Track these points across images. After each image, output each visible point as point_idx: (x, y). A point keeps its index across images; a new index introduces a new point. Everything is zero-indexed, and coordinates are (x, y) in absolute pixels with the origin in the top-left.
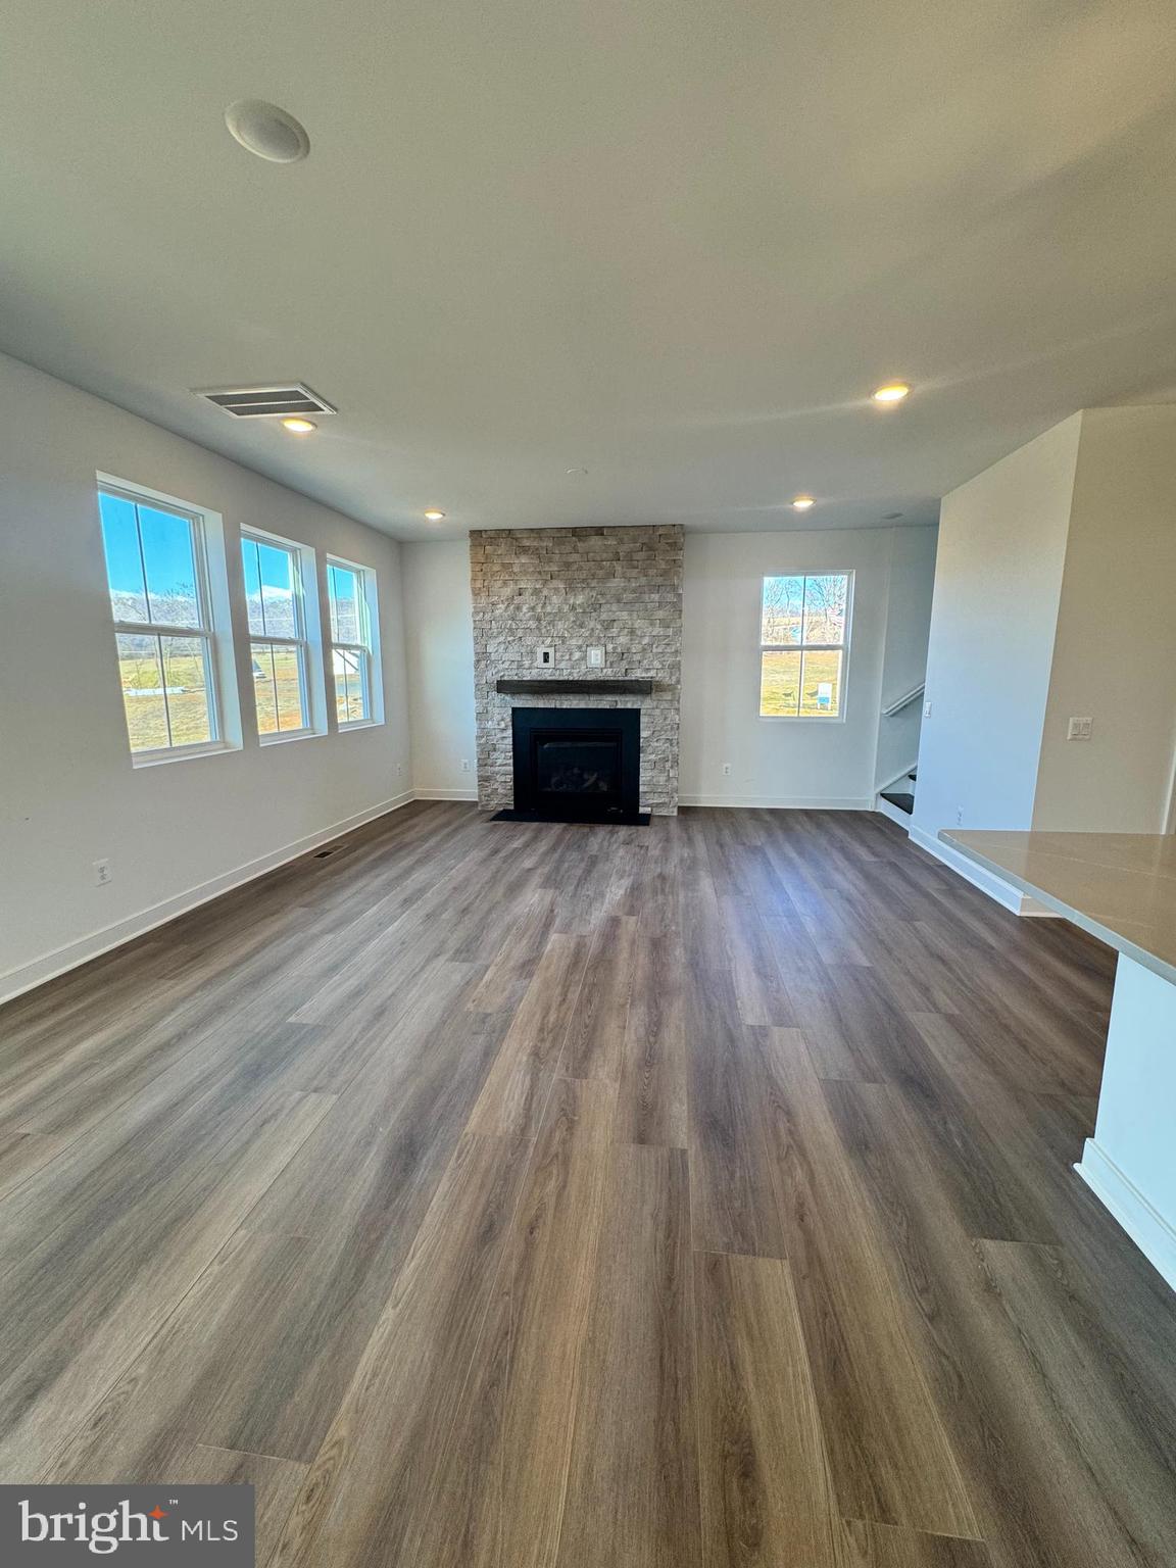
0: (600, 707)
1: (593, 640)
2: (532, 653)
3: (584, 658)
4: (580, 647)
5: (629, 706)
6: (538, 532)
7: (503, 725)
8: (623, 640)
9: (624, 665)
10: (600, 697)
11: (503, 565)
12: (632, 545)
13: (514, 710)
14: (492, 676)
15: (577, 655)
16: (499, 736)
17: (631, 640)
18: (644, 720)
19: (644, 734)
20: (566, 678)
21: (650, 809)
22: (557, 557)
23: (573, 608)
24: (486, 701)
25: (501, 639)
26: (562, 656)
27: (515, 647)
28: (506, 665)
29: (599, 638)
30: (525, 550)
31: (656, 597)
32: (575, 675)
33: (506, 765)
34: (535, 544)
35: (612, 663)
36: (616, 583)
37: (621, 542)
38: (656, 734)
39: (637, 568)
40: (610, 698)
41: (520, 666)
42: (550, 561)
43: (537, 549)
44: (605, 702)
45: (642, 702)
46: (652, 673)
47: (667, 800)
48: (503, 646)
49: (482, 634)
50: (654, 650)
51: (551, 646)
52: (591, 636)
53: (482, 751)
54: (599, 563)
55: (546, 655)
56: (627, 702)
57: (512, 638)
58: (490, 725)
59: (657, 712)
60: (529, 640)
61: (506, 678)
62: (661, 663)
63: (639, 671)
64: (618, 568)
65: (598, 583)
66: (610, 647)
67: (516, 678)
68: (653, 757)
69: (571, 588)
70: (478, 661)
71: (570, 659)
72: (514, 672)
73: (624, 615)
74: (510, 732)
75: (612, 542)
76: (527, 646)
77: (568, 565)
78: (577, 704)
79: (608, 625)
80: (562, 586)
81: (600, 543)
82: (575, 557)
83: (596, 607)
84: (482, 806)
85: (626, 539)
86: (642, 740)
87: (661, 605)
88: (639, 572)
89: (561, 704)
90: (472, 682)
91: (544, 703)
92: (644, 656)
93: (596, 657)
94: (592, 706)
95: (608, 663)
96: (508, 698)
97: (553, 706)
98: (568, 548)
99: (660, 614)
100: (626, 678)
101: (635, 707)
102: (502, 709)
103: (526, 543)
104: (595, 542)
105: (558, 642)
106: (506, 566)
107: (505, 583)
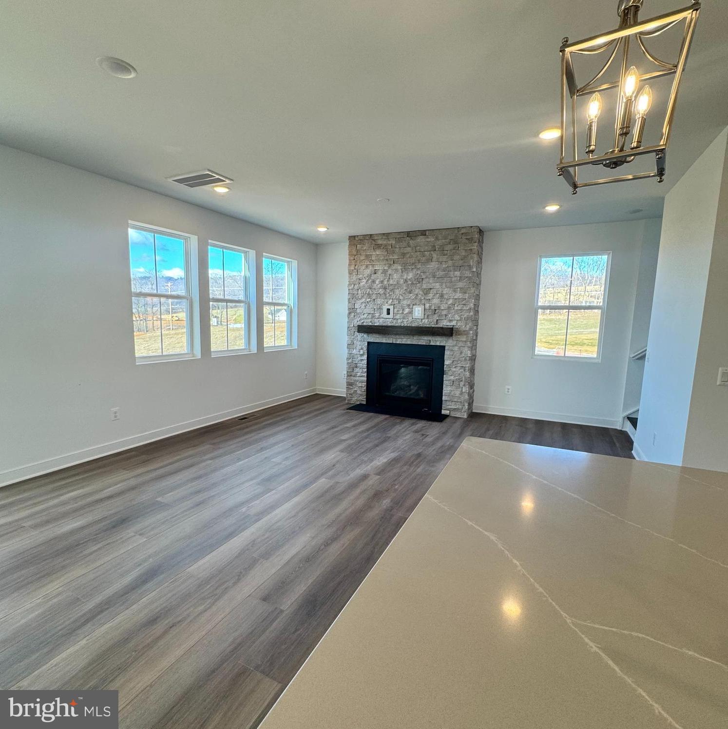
0: (419, 344)
1: (417, 302)
2: (380, 309)
3: (411, 313)
4: (409, 305)
5: (438, 344)
6: (387, 235)
7: (362, 352)
8: (436, 301)
9: (436, 317)
10: (420, 337)
11: (367, 256)
12: (443, 241)
13: (369, 343)
14: (357, 322)
15: (407, 311)
16: (359, 358)
17: (441, 301)
18: (447, 353)
19: (447, 362)
20: (400, 324)
21: (449, 412)
22: (397, 250)
23: (406, 281)
24: (353, 337)
25: (363, 300)
26: (398, 311)
27: (371, 305)
28: (365, 316)
29: (421, 300)
30: (379, 246)
31: (458, 273)
32: (405, 323)
33: (362, 376)
34: (385, 242)
35: (428, 316)
36: (433, 265)
37: (437, 239)
38: (455, 363)
39: (447, 255)
40: (426, 338)
41: (373, 317)
42: (394, 252)
43: (386, 246)
44: (423, 341)
45: (446, 341)
46: (454, 323)
47: (460, 407)
48: (364, 305)
49: (353, 297)
50: (456, 308)
51: (392, 305)
52: (416, 298)
53: (349, 368)
54: (423, 253)
55: (388, 310)
56: (437, 341)
57: (369, 300)
58: (354, 351)
59: (456, 348)
60: (379, 301)
61: (365, 324)
62: (460, 316)
63: (445, 321)
64: (435, 256)
65: (421, 265)
66: (427, 306)
67: (370, 324)
68: (452, 378)
69: (405, 269)
70: (350, 313)
71: (403, 313)
72: (370, 320)
73: (437, 285)
74: (365, 357)
75: (432, 239)
76: (378, 304)
77: (404, 254)
78: (406, 341)
79: (427, 292)
80: (400, 267)
81: (424, 240)
82: (409, 249)
83: (420, 280)
84: (348, 400)
85: (440, 238)
86: (445, 366)
87: (461, 278)
88: (447, 258)
89: (396, 341)
90: (346, 325)
91: (386, 340)
92: (448, 311)
93: (418, 311)
94: (415, 342)
95: (426, 316)
96: (365, 336)
97: (391, 342)
98: (405, 244)
99: (461, 285)
100: (436, 326)
101: (442, 344)
102: (362, 342)
103: (380, 242)
104: (421, 240)
105: (396, 302)
106: (368, 257)
107: (367, 266)
